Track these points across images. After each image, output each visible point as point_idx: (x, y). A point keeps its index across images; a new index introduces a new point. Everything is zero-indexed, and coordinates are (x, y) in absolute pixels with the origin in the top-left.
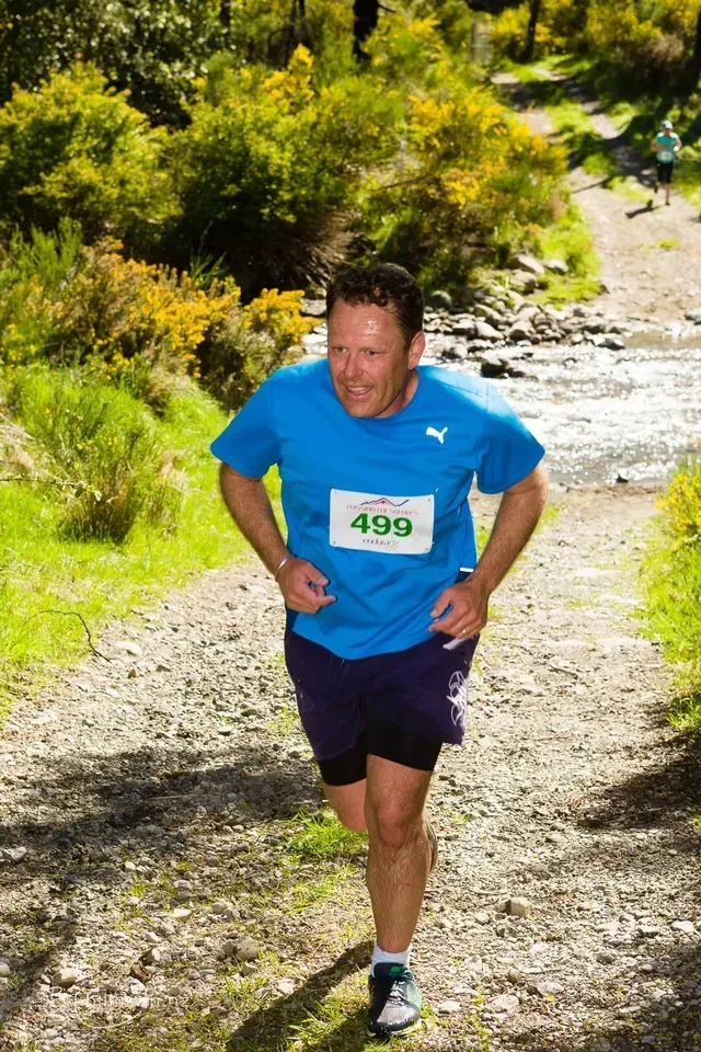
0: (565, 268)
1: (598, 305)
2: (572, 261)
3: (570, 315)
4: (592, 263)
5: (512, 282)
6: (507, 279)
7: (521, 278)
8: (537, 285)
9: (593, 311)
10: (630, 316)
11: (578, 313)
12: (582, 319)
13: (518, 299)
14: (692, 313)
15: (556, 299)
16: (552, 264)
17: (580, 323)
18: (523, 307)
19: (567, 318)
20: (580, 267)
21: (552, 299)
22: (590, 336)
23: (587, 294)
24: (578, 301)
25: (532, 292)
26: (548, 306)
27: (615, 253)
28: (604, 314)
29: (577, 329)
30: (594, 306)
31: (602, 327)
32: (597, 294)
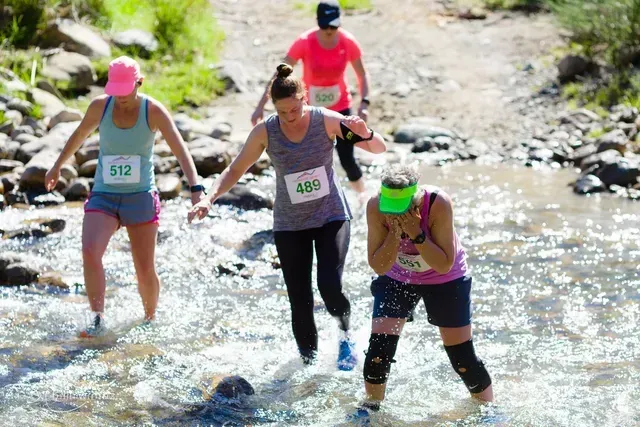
0: (152, 45)
2: (165, 30)
4: (204, 36)
5: (45, 71)
6: (34, 66)
7: (63, 65)
8: (95, 78)
13: (51, 104)
14: (409, 127)
16: (127, 37)
18: (59, 119)
20: (180, 42)
23: (195, 94)
25: (85, 92)
27: (251, 20)
28: (228, 134)
29: (168, 165)
30: (207, 117)
31: (220, 160)
32: (213, 95)
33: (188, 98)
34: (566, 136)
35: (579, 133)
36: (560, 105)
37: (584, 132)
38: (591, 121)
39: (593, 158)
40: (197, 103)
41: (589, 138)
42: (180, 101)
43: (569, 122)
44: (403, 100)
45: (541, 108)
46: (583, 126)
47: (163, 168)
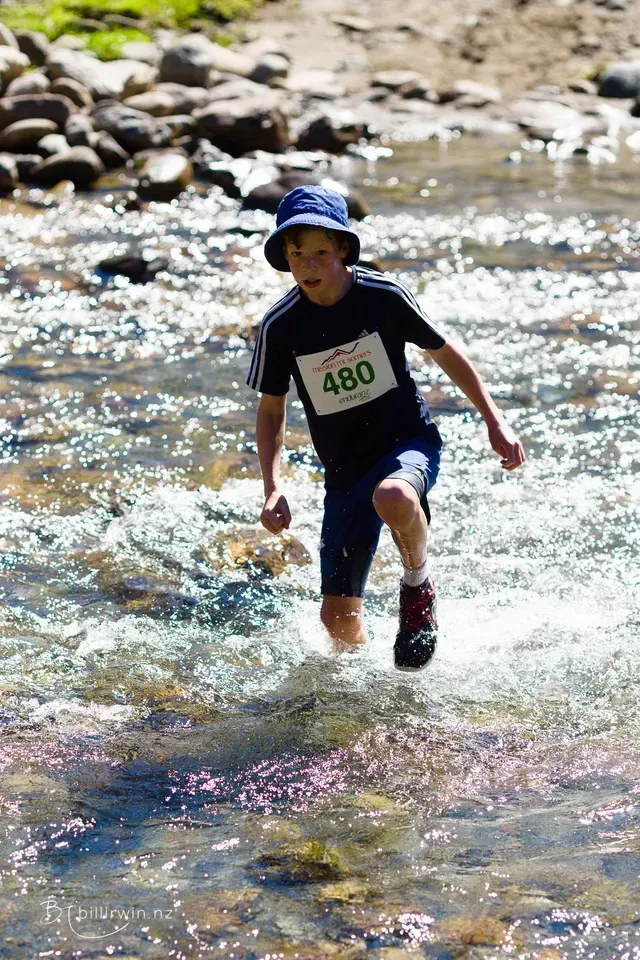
1: (266, 38)
3: (145, 74)
9: (245, 60)
10: (385, 77)
11: (179, 69)
12: (195, 93)
15: (101, 15)
17: (185, 108)
19: (133, 88)
21: (86, 13)
22: (222, 163)
26: (69, 39)
28: (283, 74)
29: (167, 133)
30: (245, 41)
31: (267, 124)
33: (208, 4)
40: (228, 14)
42: (193, 8)
47: (157, 139)
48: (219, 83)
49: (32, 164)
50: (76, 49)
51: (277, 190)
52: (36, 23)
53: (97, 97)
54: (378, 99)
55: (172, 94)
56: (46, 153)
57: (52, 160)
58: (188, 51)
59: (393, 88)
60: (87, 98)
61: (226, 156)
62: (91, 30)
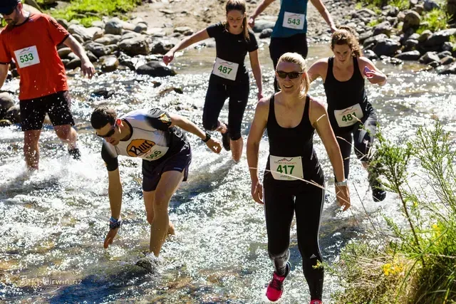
1: (139, 17)
3: (101, 31)
9: (132, 25)
10: (178, 29)
11: (111, 29)
12: (117, 37)
15: (84, 12)
17: (115, 42)
19: (97, 36)
21: (79, 12)
22: (128, 59)
23: (123, 4)
24: (112, 14)
26: (74, 21)
28: (145, 29)
29: (109, 50)
30: (132, 19)
31: (142, 46)
32: (135, 5)
33: (119, 7)
34: (355, 25)
35: (363, 23)
36: (351, 6)
37: (366, 23)
38: (370, 16)
39: (371, 39)
40: (125, 10)
41: (369, 27)
42: (114, 9)
43: (357, 17)
44: (254, 5)
45: (340, 8)
46: (365, 19)
47: (106, 52)
48: (125, 33)
49: (67, 62)
50: (77, 24)
51: (147, 67)
52: (63, 16)
53: (85, 39)
54: (177, 36)
55: (109, 37)
56: (71, 59)
57: (73, 61)
58: (114, 23)
59: (181, 32)
60: (82, 40)
61: (129, 57)
62: (81, 17)
